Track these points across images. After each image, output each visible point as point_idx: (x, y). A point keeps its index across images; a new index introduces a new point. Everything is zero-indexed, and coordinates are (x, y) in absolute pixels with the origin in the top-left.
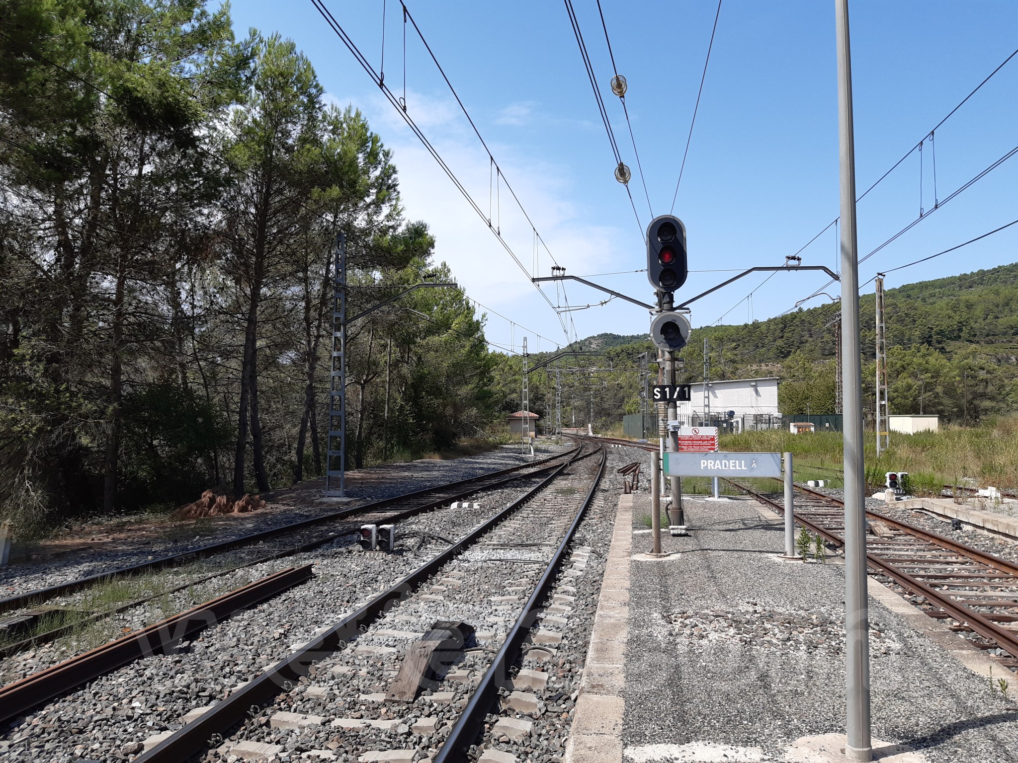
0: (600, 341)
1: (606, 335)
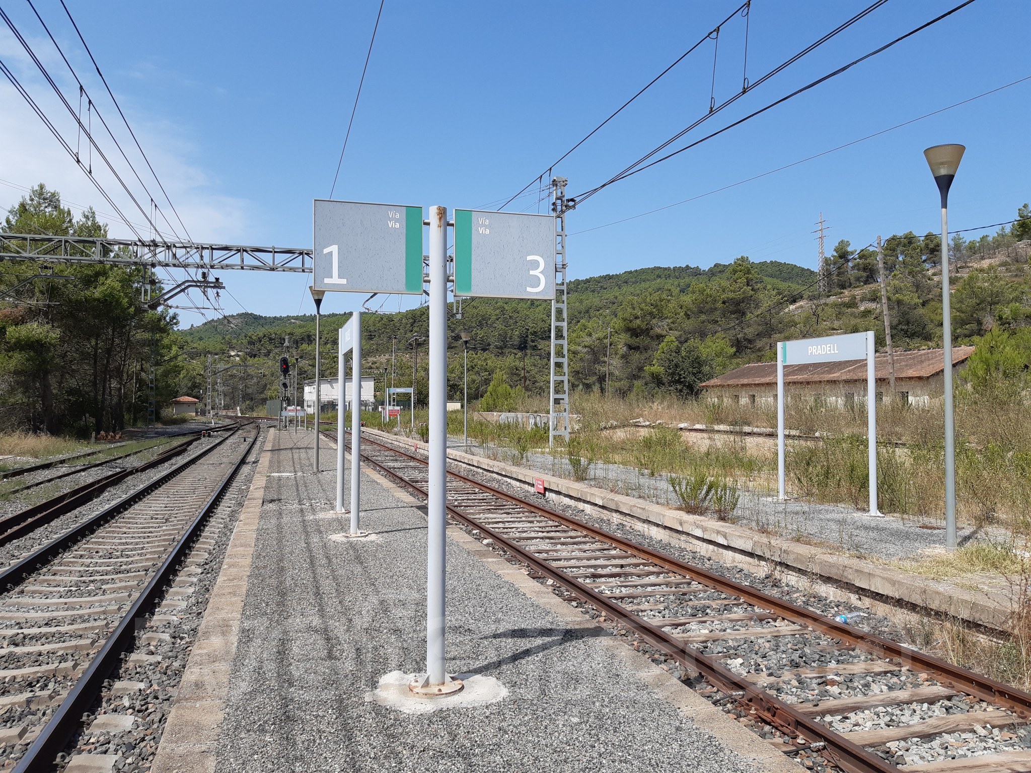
0: (240, 320)
1: (246, 314)
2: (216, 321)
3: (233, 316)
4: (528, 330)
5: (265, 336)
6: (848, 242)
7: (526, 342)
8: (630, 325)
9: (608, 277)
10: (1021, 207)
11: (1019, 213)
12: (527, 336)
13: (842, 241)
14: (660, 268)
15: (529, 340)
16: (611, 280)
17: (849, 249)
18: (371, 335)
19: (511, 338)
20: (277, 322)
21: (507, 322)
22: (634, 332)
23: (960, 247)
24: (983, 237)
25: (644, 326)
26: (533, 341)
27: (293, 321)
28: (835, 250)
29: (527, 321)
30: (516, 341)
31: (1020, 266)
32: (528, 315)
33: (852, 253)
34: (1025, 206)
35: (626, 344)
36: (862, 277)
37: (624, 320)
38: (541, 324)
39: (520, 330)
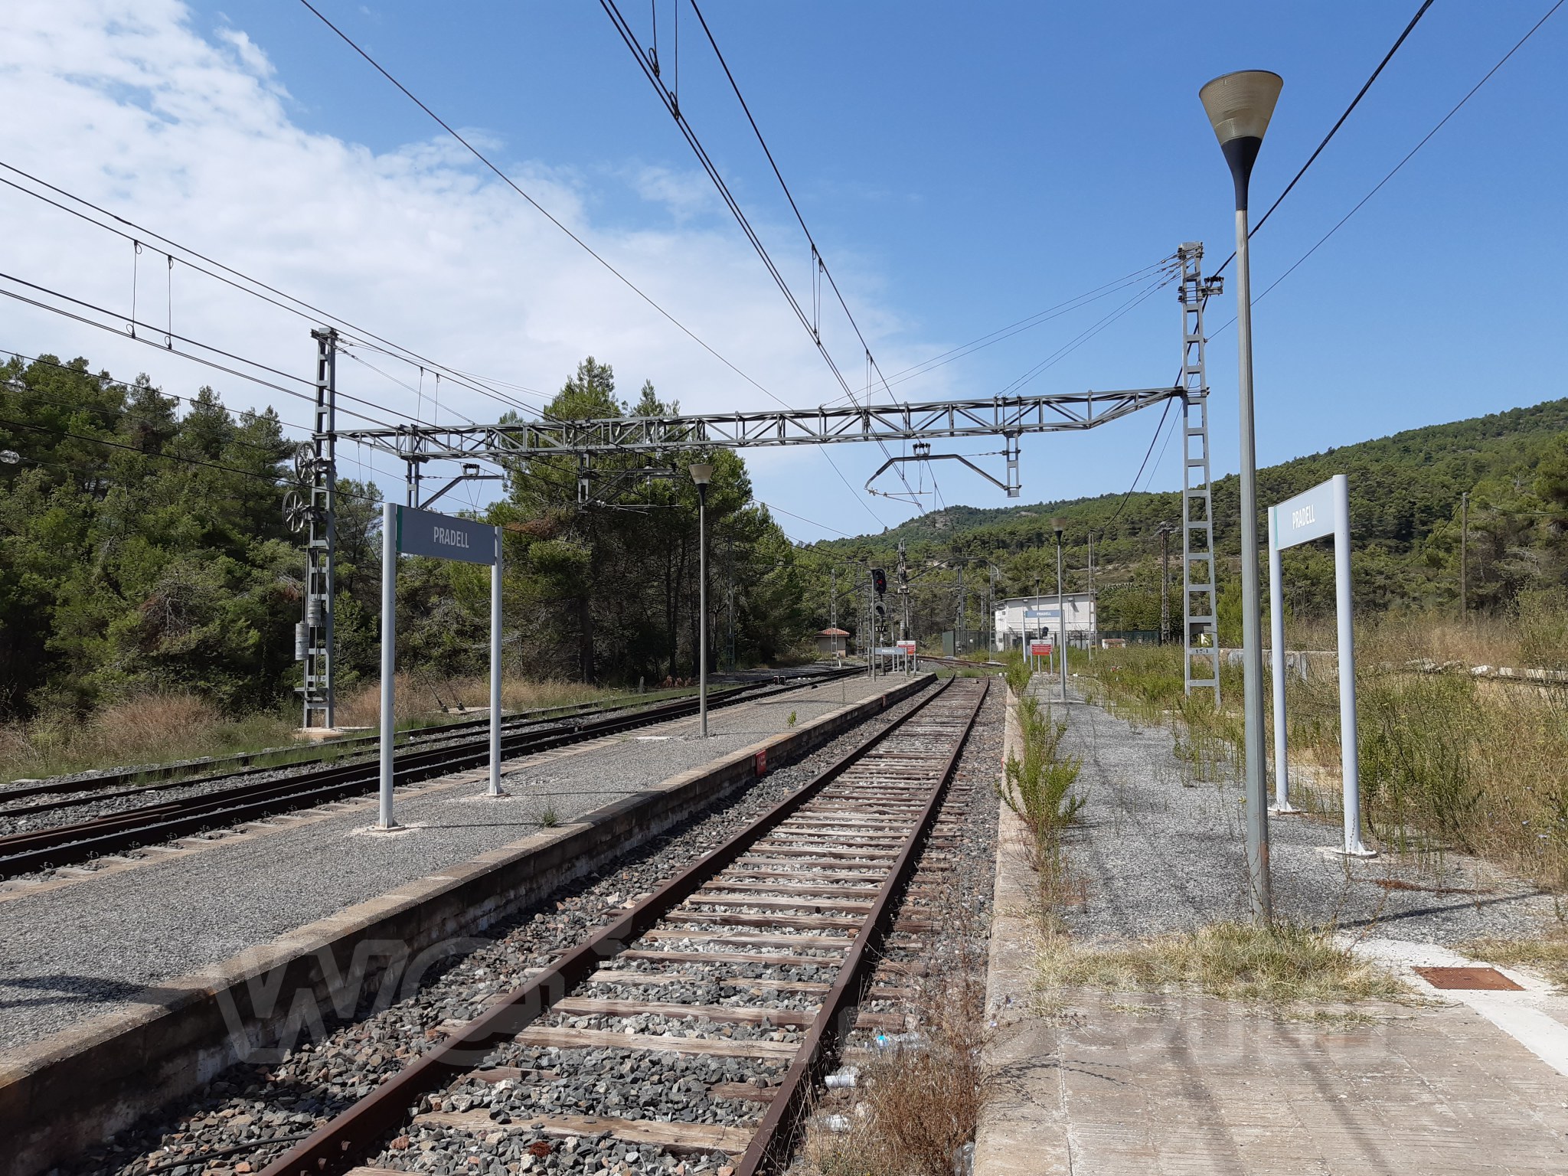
0: (948, 518)
1: (958, 508)
2: (917, 521)
3: (939, 512)
4: (1414, 503)
5: (975, 538)
7: (1409, 524)
12: (1412, 515)
18: (1134, 528)
19: (1380, 520)
20: (1001, 517)
21: (1373, 493)
26: (1424, 523)
27: (1023, 513)
30: (1391, 523)
32: (1414, 478)
38: (1440, 493)
39: (1398, 505)
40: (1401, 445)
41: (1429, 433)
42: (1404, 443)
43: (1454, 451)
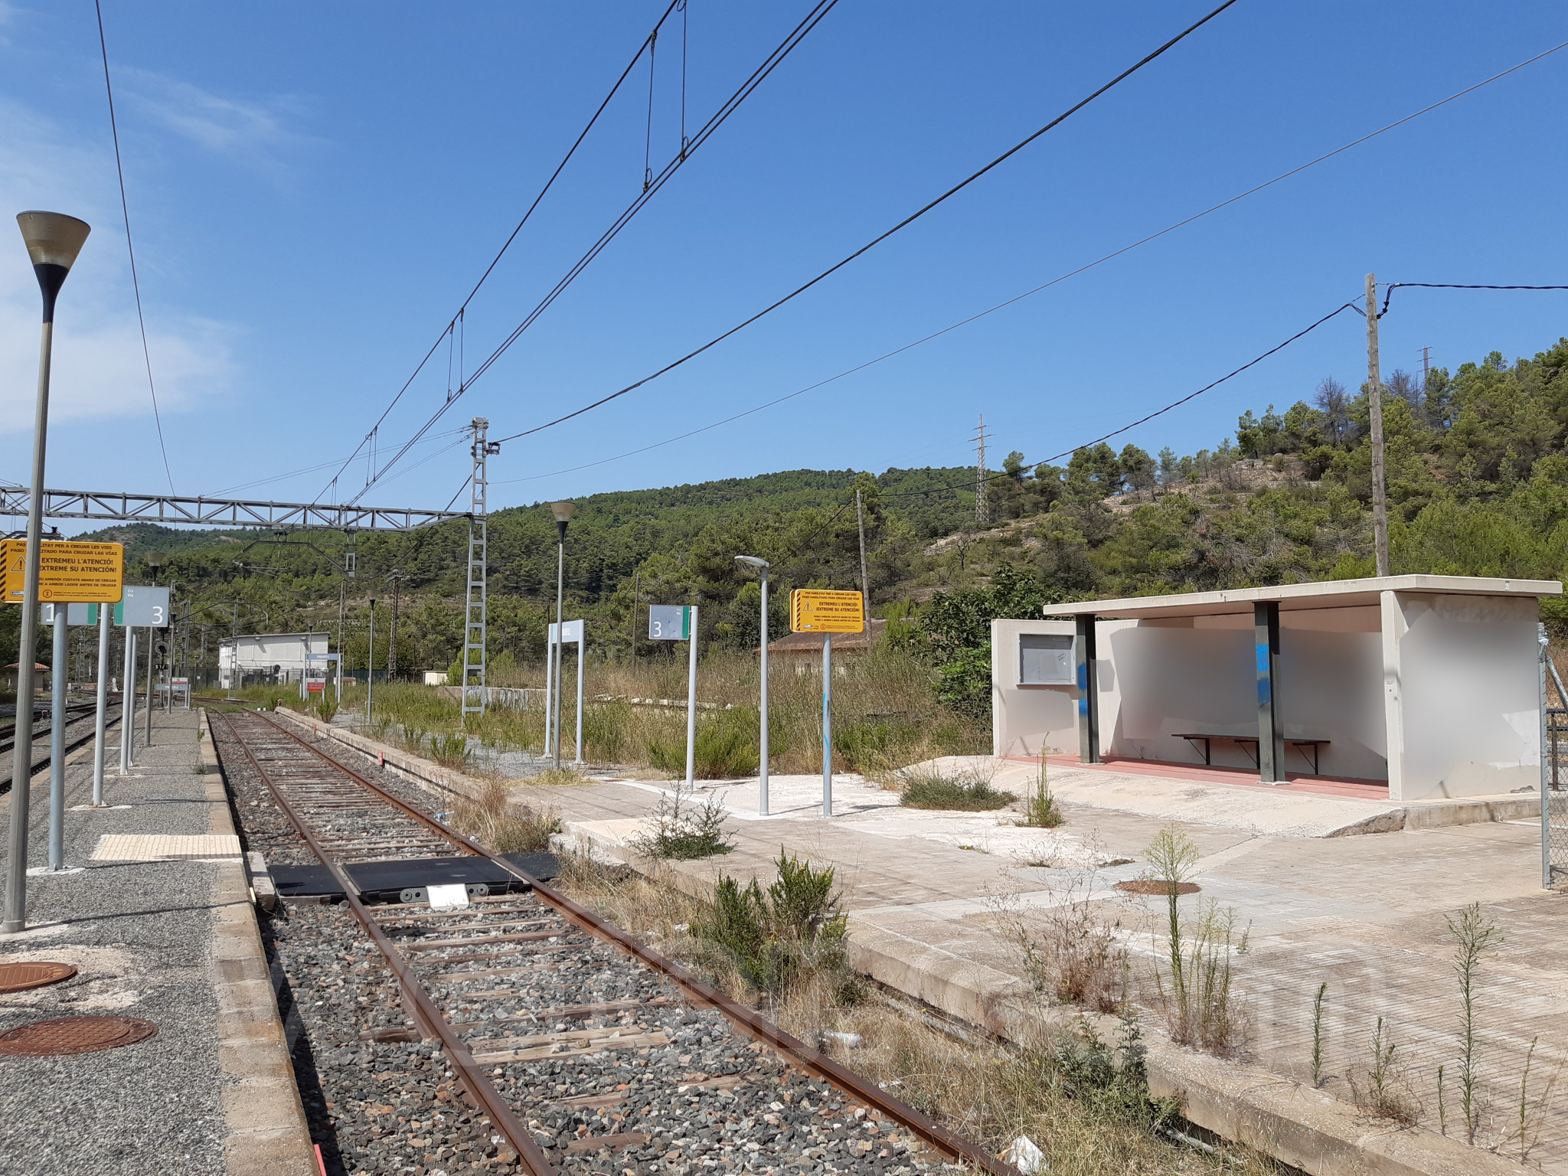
4: (603, 560)
6: (1021, 454)
7: (599, 579)
8: (707, 564)
9: (734, 483)
10: (1243, 415)
11: (1240, 423)
12: (601, 570)
13: (1013, 453)
14: (810, 471)
15: (604, 577)
16: (738, 487)
17: (1023, 464)
19: (575, 573)
20: (198, 540)
21: (571, 548)
22: (714, 575)
23: (1169, 464)
24: (1201, 452)
25: (726, 566)
26: (610, 578)
27: (223, 538)
28: (1004, 465)
29: (602, 546)
30: (584, 577)
31: (1232, 494)
32: (604, 538)
33: (1026, 469)
34: (1248, 413)
35: (701, 591)
36: (1041, 503)
37: (699, 556)
38: (624, 552)
39: (590, 560)
40: (595, 506)
41: (619, 497)
42: (598, 504)
43: (637, 516)
